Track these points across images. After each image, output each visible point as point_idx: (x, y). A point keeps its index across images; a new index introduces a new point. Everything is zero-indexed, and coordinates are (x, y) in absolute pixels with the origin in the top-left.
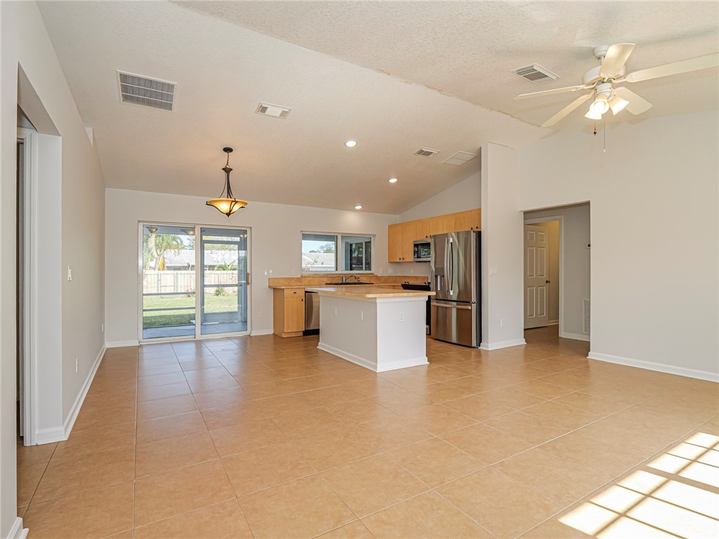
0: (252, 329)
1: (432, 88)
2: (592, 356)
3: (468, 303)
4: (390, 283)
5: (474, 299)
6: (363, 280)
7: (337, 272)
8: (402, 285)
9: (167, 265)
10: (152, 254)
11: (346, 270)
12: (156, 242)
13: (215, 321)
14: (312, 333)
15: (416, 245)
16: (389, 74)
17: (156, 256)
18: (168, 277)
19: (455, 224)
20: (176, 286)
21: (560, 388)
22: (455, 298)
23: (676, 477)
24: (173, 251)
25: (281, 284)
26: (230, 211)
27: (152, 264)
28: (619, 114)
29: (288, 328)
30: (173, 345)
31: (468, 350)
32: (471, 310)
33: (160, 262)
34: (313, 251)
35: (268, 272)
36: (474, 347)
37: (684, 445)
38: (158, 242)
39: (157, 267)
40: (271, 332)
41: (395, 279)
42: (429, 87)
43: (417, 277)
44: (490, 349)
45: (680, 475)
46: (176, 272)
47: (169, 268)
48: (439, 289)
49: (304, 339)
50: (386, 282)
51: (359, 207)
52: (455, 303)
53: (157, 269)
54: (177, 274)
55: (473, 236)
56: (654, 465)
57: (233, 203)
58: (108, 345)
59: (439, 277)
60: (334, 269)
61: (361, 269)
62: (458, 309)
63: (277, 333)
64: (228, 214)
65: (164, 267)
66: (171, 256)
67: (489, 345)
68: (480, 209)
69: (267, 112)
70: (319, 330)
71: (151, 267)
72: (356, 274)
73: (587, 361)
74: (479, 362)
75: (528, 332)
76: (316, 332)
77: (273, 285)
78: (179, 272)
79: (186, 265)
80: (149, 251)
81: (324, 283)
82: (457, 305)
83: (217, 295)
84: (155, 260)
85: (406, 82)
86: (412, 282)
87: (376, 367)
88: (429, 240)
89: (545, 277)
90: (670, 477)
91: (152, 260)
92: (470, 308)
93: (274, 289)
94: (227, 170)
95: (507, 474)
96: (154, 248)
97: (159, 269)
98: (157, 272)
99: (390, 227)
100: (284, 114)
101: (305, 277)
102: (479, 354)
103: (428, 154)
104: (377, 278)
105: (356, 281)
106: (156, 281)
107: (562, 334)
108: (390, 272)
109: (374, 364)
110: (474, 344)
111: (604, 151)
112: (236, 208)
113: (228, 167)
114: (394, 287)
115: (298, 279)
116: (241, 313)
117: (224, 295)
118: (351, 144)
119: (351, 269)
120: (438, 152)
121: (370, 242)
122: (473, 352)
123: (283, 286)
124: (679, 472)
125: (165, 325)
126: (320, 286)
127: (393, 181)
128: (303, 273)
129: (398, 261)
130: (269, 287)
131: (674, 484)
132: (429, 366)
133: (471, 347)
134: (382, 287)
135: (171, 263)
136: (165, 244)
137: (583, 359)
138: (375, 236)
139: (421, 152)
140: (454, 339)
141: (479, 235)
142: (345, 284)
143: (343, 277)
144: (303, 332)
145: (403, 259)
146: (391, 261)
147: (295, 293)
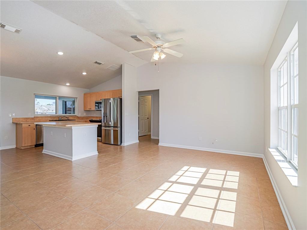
1: (99, 36)
2: (160, 144)
3: (117, 127)
4: (85, 119)
5: (119, 125)
6: (70, 118)
7: (56, 115)
8: (90, 121)
11: (63, 114)
14: (39, 145)
15: (96, 103)
16: (77, 24)
19: (113, 95)
21: (147, 157)
22: (112, 125)
23: (176, 182)
25: (20, 121)
28: (163, 59)
29: (25, 144)
31: (116, 146)
32: (118, 130)
34: (49, 105)
35: (12, 115)
37: (180, 171)
40: (14, 146)
41: (87, 118)
42: (97, 35)
43: (97, 117)
44: (125, 145)
45: (177, 181)
48: (105, 122)
49: (35, 149)
50: (83, 119)
51: (68, 84)
52: (112, 128)
55: (119, 100)
56: (170, 180)
59: (105, 117)
60: (55, 113)
61: (71, 113)
62: (114, 130)
63: (18, 147)
67: (125, 144)
68: (122, 89)
69: (5, 28)
72: (66, 116)
73: (158, 146)
74: (121, 151)
75: (140, 137)
76: (42, 145)
77: (15, 121)
81: (48, 120)
82: (113, 128)
85: (86, 30)
86: (94, 119)
87: (72, 159)
88: (101, 101)
89: (147, 117)
90: (173, 183)
92: (117, 129)
93: (16, 124)
95: (120, 194)
99: (85, 94)
100: (17, 31)
101: (37, 117)
102: (121, 148)
103: (100, 64)
104: (78, 117)
105: (67, 119)
107: (152, 137)
108: (85, 115)
109: (71, 157)
110: (119, 144)
111: (158, 71)
114: (86, 121)
115: (32, 119)
118: (60, 53)
119: (66, 113)
120: (104, 64)
121: (75, 101)
122: (119, 147)
123: (22, 122)
124: (177, 180)
126: (46, 121)
127: (84, 74)
128: (35, 115)
129: (88, 110)
130: (13, 123)
131: (175, 185)
132: (98, 155)
133: (118, 145)
134: (80, 122)
137: (157, 146)
138: (77, 98)
139: (96, 62)
140: (112, 143)
141: (121, 99)
142: (61, 120)
143: (59, 117)
144: (35, 145)
145: (90, 109)
146: (85, 110)
147: (29, 125)
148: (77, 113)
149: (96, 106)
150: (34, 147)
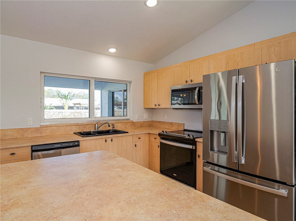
7: (89, 119)
19: (227, 63)
41: (150, 123)
43: (172, 123)
50: (142, 127)
72: (111, 121)
99: (146, 74)
101: (47, 126)
105: (110, 128)
115: (36, 130)
129: (154, 107)
138: (130, 83)
143: (96, 125)
145: (159, 105)
146: (146, 108)
147: (13, 154)
148: (131, 114)
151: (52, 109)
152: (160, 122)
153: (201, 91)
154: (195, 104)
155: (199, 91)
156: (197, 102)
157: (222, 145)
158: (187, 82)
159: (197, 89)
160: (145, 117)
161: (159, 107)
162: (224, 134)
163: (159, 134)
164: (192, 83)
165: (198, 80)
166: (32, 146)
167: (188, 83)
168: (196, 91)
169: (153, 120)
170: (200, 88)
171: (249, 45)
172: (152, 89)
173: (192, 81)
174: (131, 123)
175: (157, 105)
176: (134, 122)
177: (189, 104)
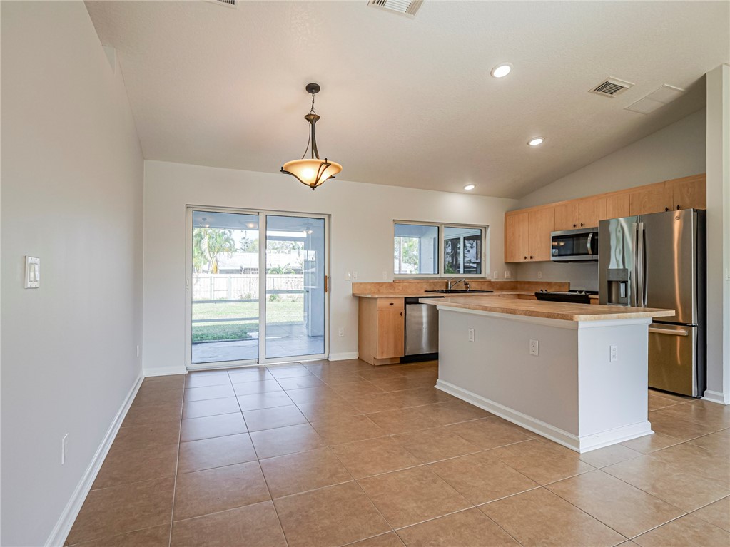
0: (329, 352)
5: (694, 319)
6: (473, 286)
7: (440, 276)
9: (220, 268)
10: (205, 256)
12: (209, 244)
13: (278, 335)
14: (413, 360)
15: (555, 238)
17: (209, 258)
18: (221, 281)
19: (631, 204)
20: (229, 290)
24: (226, 253)
25: (368, 292)
26: (317, 181)
27: (205, 267)
29: (383, 353)
30: (230, 372)
31: (686, 402)
33: (213, 265)
35: (351, 275)
36: (694, 397)
38: (211, 243)
39: (210, 270)
40: (356, 356)
41: (513, 285)
43: (549, 284)
44: (727, 403)
46: (228, 275)
47: (222, 271)
49: (402, 367)
50: (502, 289)
51: (470, 188)
53: (210, 273)
54: (231, 278)
55: (694, 217)
57: (324, 166)
58: (147, 372)
61: (459, 272)
63: (363, 358)
64: (313, 187)
65: (216, 270)
66: (224, 260)
67: (725, 395)
68: (704, 175)
70: (437, 354)
71: (203, 271)
72: (463, 278)
76: (418, 358)
77: (358, 292)
78: (232, 275)
79: (239, 268)
80: (202, 253)
81: (424, 291)
83: (272, 300)
84: (208, 263)
86: (552, 291)
91: (205, 263)
92: (686, 334)
93: (359, 297)
94: (312, 119)
96: (207, 251)
97: (212, 273)
98: (209, 275)
99: (508, 214)
101: (400, 282)
102: (701, 408)
103: (612, 93)
104: (490, 283)
105: (465, 288)
106: (209, 285)
110: (695, 392)
112: (326, 175)
113: (312, 113)
115: (391, 285)
116: (308, 325)
117: (279, 301)
118: (502, 72)
120: (631, 86)
121: (480, 236)
123: (370, 294)
125: (219, 339)
127: (536, 142)
128: (396, 277)
129: (523, 260)
130: (353, 295)
133: (690, 397)
135: (224, 266)
136: (218, 245)
138: (486, 227)
139: (603, 87)
141: (702, 217)
142: (452, 291)
143: (447, 283)
144: (401, 358)
145: (531, 258)
146: (508, 261)
147: (392, 304)
148: (488, 272)
149: (553, 247)
150: (399, 362)
151: (290, 273)
152: (529, 282)
153: (596, 238)
154: (588, 254)
155: (593, 238)
156: (590, 252)
157: (622, 296)
158: (575, 226)
159: (590, 236)
160: (506, 275)
161: (531, 260)
162: (624, 284)
163: (536, 294)
164: (583, 227)
165: (591, 223)
166: (405, 298)
167: (576, 228)
168: (589, 239)
169: (519, 280)
170: (595, 234)
171: (658, 184)
172: (519, 236)
173: (582, 225)
174: (487, 283)
175: (529, 258)
176: (493, 282)
177: (572, 255)
